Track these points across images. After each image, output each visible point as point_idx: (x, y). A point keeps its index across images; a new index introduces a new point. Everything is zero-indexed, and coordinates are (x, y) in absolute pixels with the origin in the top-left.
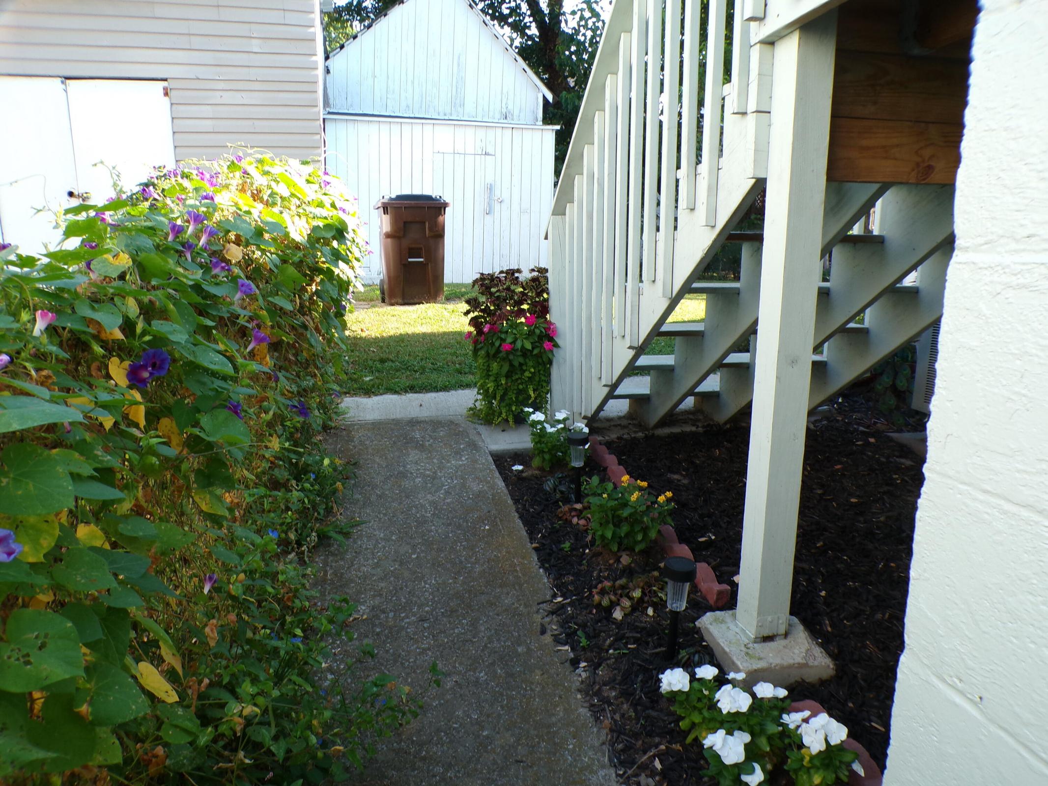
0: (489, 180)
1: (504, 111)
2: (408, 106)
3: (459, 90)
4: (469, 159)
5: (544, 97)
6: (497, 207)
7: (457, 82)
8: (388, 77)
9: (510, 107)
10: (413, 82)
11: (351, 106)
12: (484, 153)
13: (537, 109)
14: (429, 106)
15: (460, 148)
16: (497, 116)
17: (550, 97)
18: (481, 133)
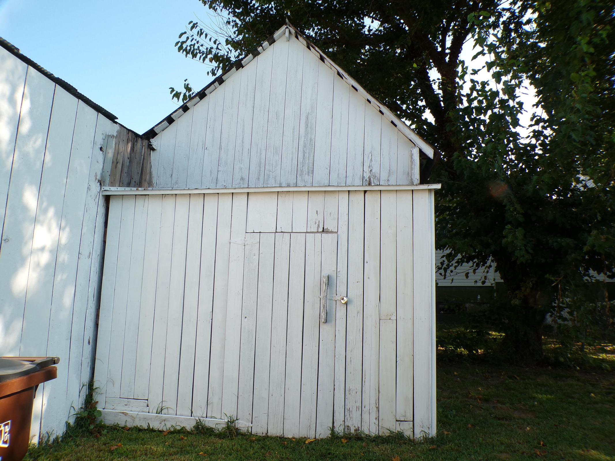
0: (329, 270)
1: (367, 175)
2: (242, 179)
3: (307, 155)
4: (298, 240)
5: (422, 154)
6: (341, 312)
7: (305, 146)
8: (220, 148)
9: (376, 170)
10: (250, 151)
11: (176, 183)
12: (321, 230)
13: (412, 169)
14: (269, 177)
15: (284, 226)
16: (358, 182)
17: (430, 152)
18: (317, 201)
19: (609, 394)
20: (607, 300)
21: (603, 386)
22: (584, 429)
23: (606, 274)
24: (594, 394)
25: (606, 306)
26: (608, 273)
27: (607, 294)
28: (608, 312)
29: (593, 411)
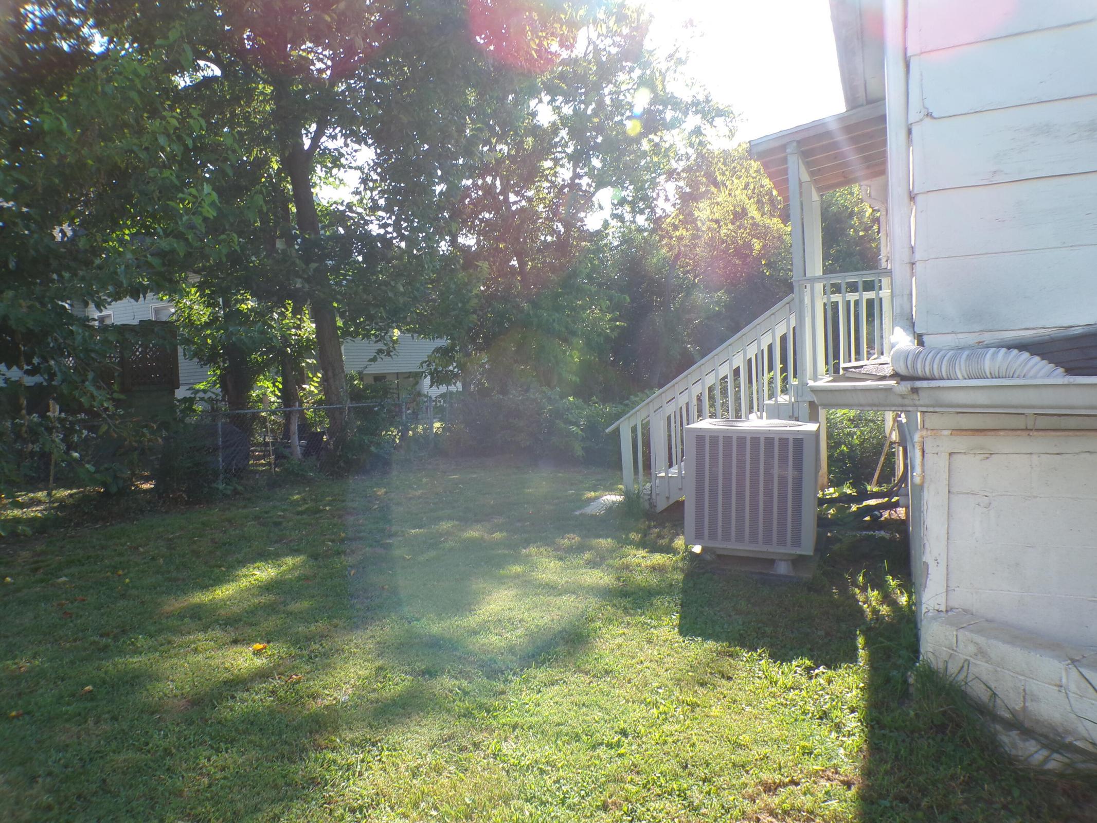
19: (35, 570)
20: (24, 412)
21: (24, 562)
22: (7, 637)
23: (20, 368)
24: (11, 576)
25: (22, 425)
26: (26, 367)
27: (25, 402)
28: (26, 432)
29: (14, 604)
